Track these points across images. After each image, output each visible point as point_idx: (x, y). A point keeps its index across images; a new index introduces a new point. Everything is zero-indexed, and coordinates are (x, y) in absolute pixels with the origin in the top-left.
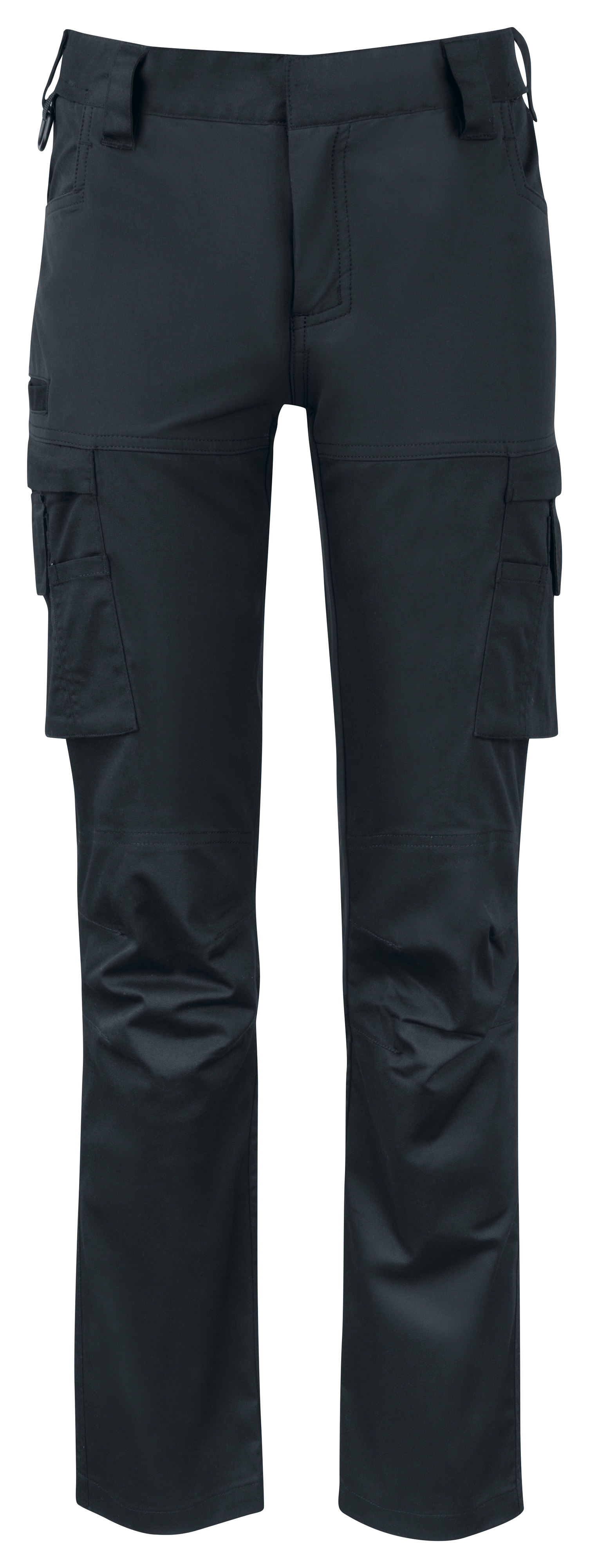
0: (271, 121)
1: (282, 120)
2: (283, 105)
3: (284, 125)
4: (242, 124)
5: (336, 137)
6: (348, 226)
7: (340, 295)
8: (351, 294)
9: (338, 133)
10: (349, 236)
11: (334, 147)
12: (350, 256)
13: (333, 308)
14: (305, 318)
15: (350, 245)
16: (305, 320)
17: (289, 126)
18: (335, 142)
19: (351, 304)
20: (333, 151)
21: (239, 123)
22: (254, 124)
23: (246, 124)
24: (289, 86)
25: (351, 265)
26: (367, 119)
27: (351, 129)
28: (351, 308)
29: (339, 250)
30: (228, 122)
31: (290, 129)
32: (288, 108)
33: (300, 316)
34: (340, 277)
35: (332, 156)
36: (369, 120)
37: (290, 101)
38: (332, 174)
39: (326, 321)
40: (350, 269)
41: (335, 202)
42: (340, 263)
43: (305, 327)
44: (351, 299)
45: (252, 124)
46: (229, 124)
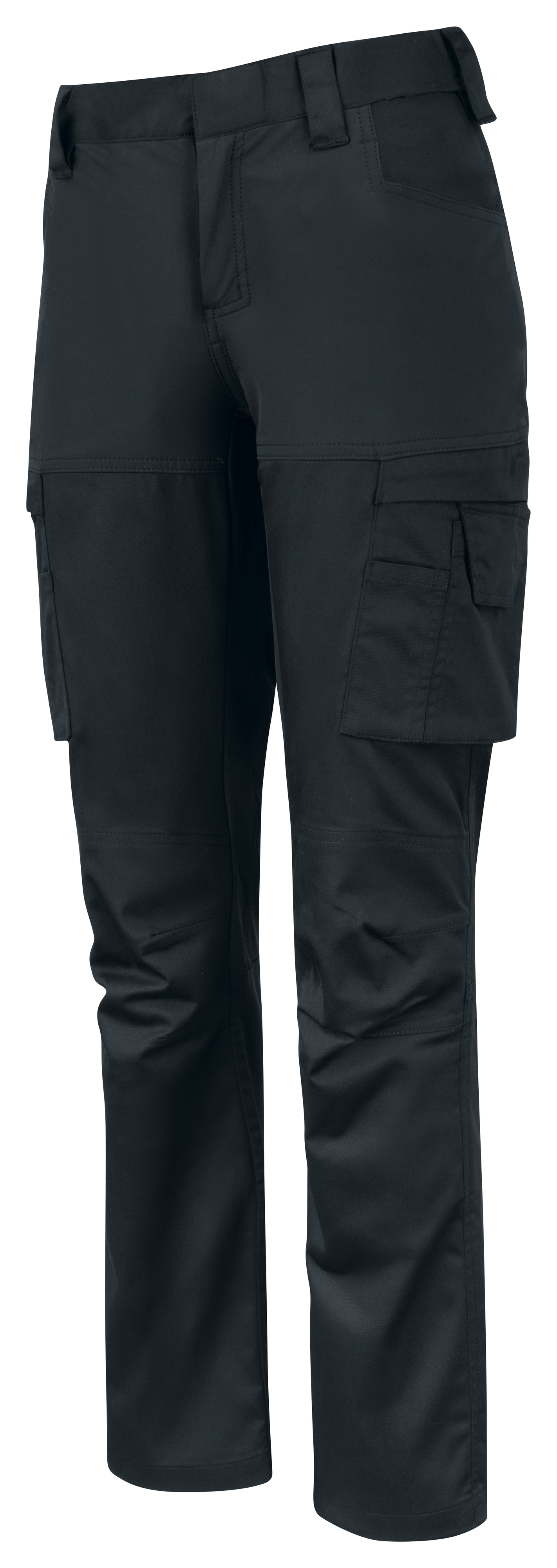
0: (182, 135)
1: (190, 133)
2: (190, 119)
3: (192, 138)
4: (157, 140)
5: (234, 146)
6: (243, 230)
7: (240, 291)
8: (249, 290)
9: (235, 141)
10: (244, 239)
11: (232, 155)
12: (245, 257)
13: (235, 301)
14: (213, 311)
15: (245, 248)
16: (213, 313)
17: (196, 139)
18: (233, 150)
19: (250, 298)
20: (232, 159)
21: (155, 140)
22: (168, 139)
23: (160, 140)
24: (194, 101)
25: (246, 265)
26: (258, 127)
27: (245, 137)
28: (250, 301)
29: (235, 251)
30: (145, 141)
31: (198, 141)
32: (195, 121)
33: (208, 309)
34: (238, 275)
35: (231, 163)
36: (259, 128)
37: (196, 115)
38: (231, 181)
39: (231, 313)
40: (246, 269)
41: (232, 207)
42: (237, 264)
43: (213, 318)
44: (250, 294)
45: (166, 140)
46: (146, 142)
